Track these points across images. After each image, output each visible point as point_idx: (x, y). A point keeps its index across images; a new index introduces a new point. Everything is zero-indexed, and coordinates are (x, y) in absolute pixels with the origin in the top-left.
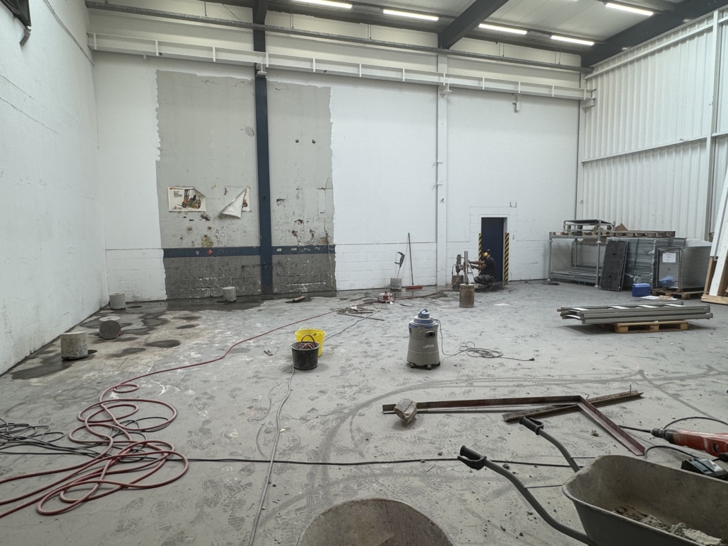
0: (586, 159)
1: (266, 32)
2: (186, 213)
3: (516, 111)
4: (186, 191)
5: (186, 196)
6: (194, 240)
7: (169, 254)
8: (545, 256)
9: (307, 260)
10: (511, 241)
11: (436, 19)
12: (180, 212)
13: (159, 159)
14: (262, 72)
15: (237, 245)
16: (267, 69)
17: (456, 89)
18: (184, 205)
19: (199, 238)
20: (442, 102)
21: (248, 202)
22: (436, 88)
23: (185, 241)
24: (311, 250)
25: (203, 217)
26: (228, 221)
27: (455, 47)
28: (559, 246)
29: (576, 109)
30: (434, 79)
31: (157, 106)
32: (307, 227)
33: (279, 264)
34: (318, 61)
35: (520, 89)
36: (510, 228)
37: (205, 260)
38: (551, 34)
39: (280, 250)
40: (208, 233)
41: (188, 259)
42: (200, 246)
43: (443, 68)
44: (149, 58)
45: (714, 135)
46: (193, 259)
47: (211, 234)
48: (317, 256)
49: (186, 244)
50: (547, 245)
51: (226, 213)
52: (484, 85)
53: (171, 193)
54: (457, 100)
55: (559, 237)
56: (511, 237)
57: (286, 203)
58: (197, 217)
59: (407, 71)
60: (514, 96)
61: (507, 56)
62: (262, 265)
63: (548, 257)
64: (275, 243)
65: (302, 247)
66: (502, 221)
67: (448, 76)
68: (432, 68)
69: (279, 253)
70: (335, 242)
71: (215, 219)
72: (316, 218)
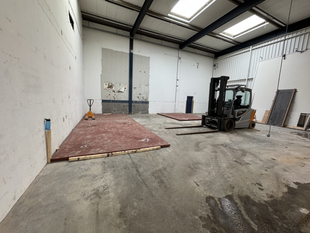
1: (134, 39)
2: (109, 90)
4: (109, 83)
5: (109, 85)
6: (111, 98)
7: (103, 101)
8: (202, 107)
9: (141, 105)
10: (194, 103)
11: (180, 40)
12: (107, 90)
13: (101, 74)
15: (122, 100)
18: (108, 88)
20: (179, 64)
21: (126, 88)
23: (108, 98)
24: (142, 102)
26: (120, 93)
27: (184, 49)
29: (212, 69)
32: (142, 96)
33: (134, 106)
36: (194, 99)
37: (113, 104)
38: (208, 48)
39: (134, 102)
40: (114, 96)
41: (109, 103)
42: (112, 100)
45: (248, 78)
46: (110, 103)
48: (144, 104)
51: (120, 91)
53: (105, 84)
54: (183, 64)
57: (136, 89)
61: (197, 52)
62: (129, 106)
64: (133, 100)
65: (140, 102)
69: (134, 103)
71: (117, 92)
72: (144, 93)
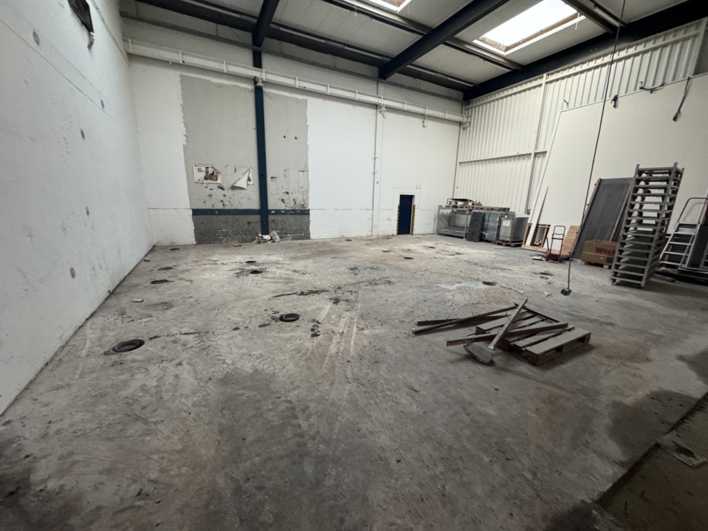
0: (462, 161)
1: (262, 54)
2: (207, 184)
3: (424, 126)
4: (207, 168)
5: (207, 172)
6: (214, 204)
7: (196, 212)
8: (435, 219)
9: (291, 219)
10: (416, 210)
12: (202, 183)
14: (260, 84)
15: (244, 208)
16: (263, 82)
17: (389, 109)
18: (206, 178)
19: (217, 202)
20: (379, 116)
21: (251, 178)
22: (376, 106)
23: (207, 203)
24: (294, 212)
25: (219, 187)
26: (237, 191)
27: (390, 79)
29: (458, 127)
30: (375, 100)
31: (182, 102)
32: (292, 196)
33: (273, 221)
34: (300, 80)
35: (427, 112)
36: (416, 202)
37: (222, 218)
38: (448, 77)
39: (273, 212)
40: (223, 199)
41: (210, 216)
42: (218, 208)
43: (381, 92)
44: (175, 65)
45: (536, 151)
46: (214, 216)
47: (226, 200)
48: (299, 217)
49: (208, 206)
50: (437, 213)
51: (236, 185)
53: (195, 169)
54: (389, 115)
55: (444, 209)
56: (416, 207)
57: (277, 180)
58: (215, 187)
59: (359, 93)
61: (421, 88)
62: (262, 222)
64: (270, 207)
65: (288, 211)
66: (411, 198)
67: (384, 99)
68: (374, 92)
70: (310, 207)
71: (228, 189)
72: (297, 191)
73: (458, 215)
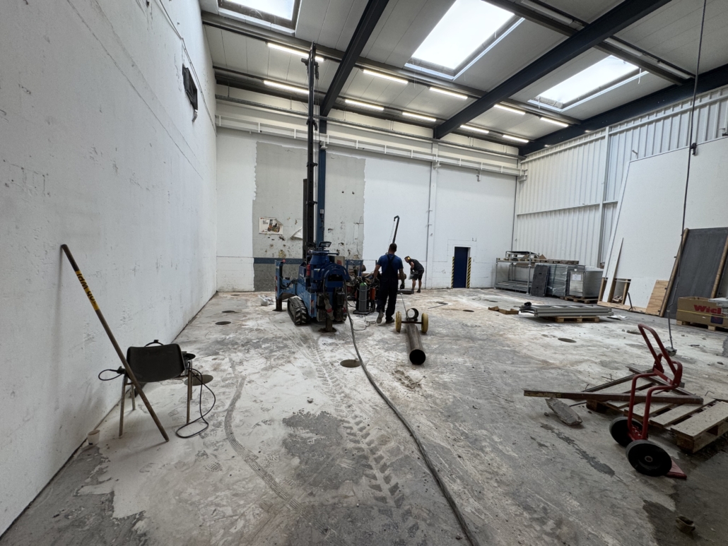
0: (520, 213)
1: (328, 122)
2: (270, 235)
3: (478, 181)
4: (271, 220)
5: (271, 224)
6: (274, 253)
7: (257, 261)
8: (492, 273)
10: (472, 263)
11: (434, 120)
12: (266, 234)
13: (255, 199)
14: (324, 147)
15: (301, 257)
16: (327, 145)
17: (444, 165)
18: (269, 230)
19: (277, 251)
20: (434, 172)
22: (431, 163)
23: (268, 253)
25: (280, 238)
26: (296, 242)
27: (444, 139)
28: (501, 267)
29: (514, 182)
30: (430, 158)
31: (256, 164)
32: (346, 247)
34: (360, 142)
35: (482, 167)
36: (472, 254)
38: (503, 134)
40: (283, 249)
41: (269, 265)
42: (278, 257)
43: (435, 151)
44: (253, 134)
45: (605, 202)
47: (285, 250)
49: (269, 255)
50: (494, 266)
51: (296, 236)
52: (460, 163)
54: (444, 172)
55: (503, 261)
56: (472, 260)
57: (334, 232)
58: (277, 238)
59: (414, 152)
60: (478, 171)
61: (475, 146)
63: (495, 274)
66: (466, 250)
67: (439, 156)
68: (428, 151)
70: (363, 258)
71: (288, 240)
72: (352, 242)
73: (518, 269)
